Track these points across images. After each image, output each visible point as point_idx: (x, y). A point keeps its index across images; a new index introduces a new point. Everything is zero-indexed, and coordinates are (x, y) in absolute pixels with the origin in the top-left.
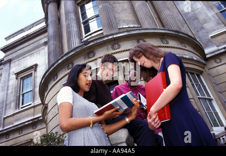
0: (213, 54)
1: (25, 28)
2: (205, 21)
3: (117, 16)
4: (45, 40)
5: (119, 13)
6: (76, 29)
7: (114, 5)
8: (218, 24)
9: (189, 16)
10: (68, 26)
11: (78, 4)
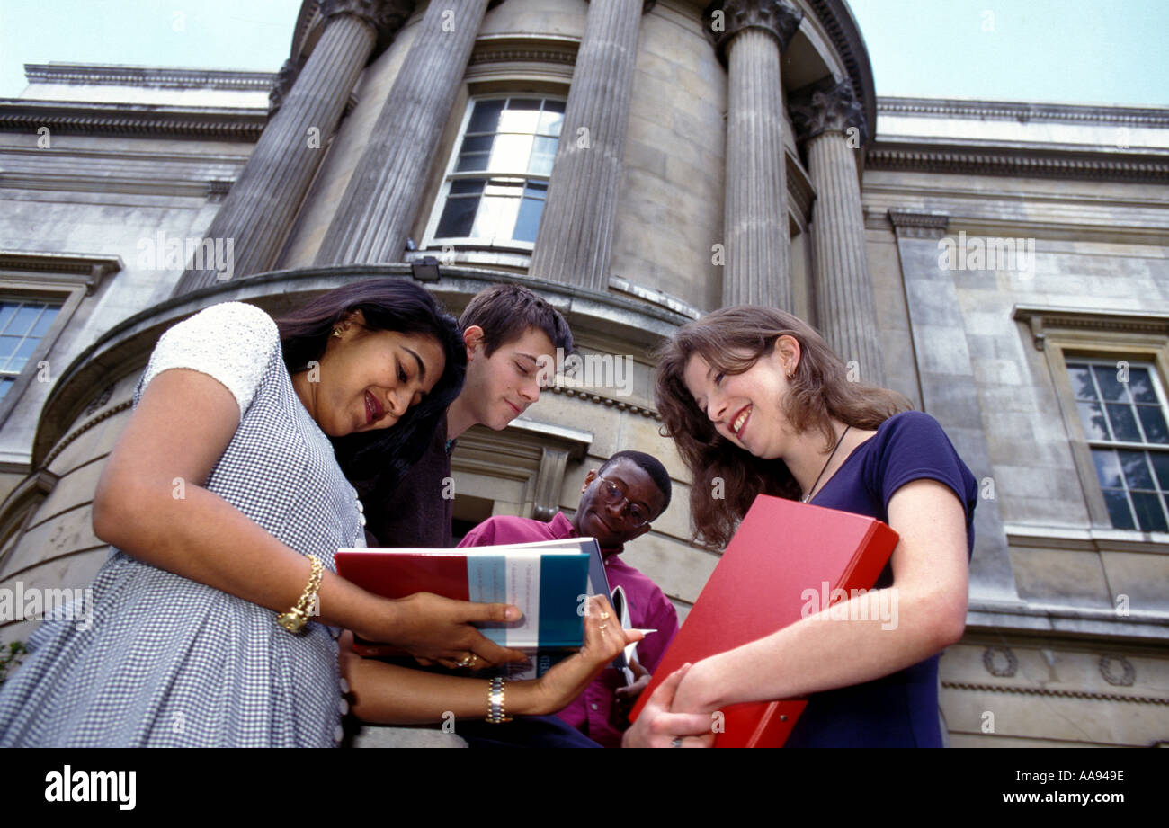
0: (987, 621)
1: (160, 72)
2: (1012, 455)
3: (630, 227)
4: (227, 174)
5: (643, 221)
6: (408, 189)
7: (638, 175)
8: (1064, 493)
9: (948, 395)
10: (375, 159)
11: (474, 89)
